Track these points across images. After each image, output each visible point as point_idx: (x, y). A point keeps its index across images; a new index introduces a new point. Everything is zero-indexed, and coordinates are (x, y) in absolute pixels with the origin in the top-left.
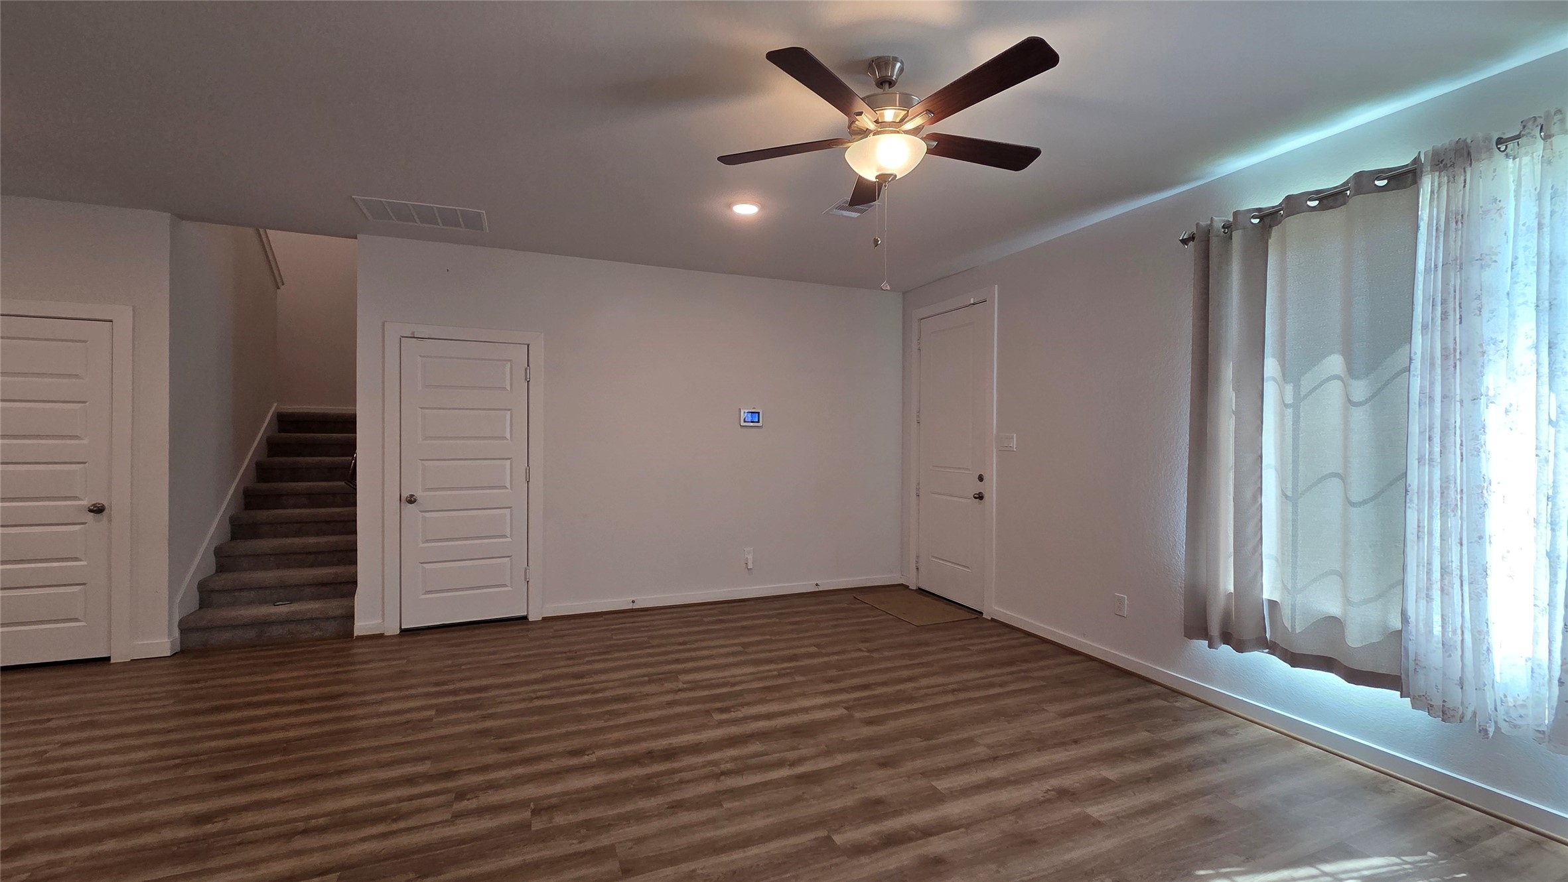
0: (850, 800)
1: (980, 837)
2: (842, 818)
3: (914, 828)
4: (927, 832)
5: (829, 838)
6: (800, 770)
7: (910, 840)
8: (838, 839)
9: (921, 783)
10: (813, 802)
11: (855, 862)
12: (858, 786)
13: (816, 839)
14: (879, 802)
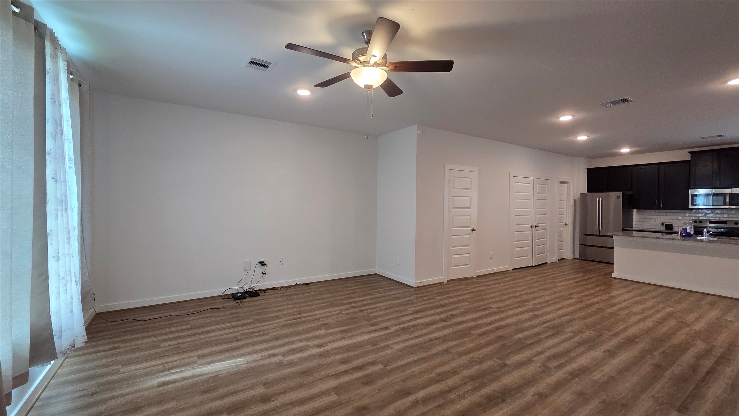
0: (380, 383)
1: (323, 373)
2: (382, 374)
3: (351, 374)
4: (346, 372)
5: (385, 366)
6: (411, 398)
7: (353, 369)
8: (381, 366)
9: (344, 398)
10: (397, 380)
11: (374, 360)
12: (377, 391)
13: (390, 366)
14: (366, 384)
